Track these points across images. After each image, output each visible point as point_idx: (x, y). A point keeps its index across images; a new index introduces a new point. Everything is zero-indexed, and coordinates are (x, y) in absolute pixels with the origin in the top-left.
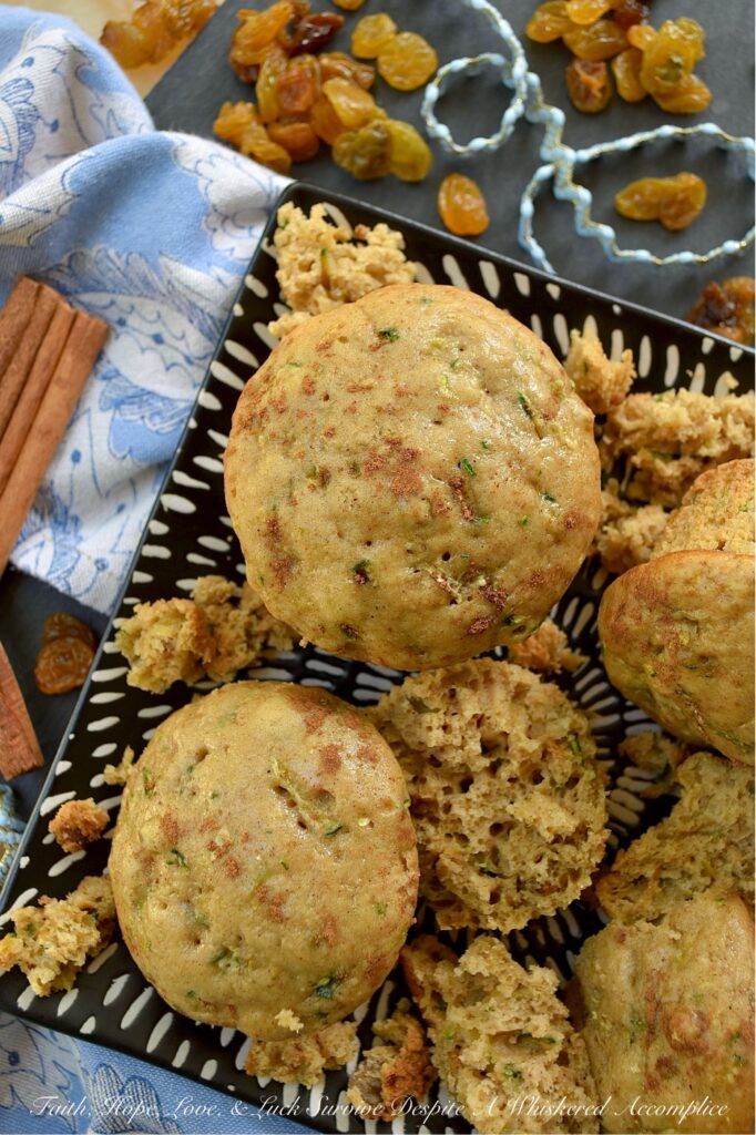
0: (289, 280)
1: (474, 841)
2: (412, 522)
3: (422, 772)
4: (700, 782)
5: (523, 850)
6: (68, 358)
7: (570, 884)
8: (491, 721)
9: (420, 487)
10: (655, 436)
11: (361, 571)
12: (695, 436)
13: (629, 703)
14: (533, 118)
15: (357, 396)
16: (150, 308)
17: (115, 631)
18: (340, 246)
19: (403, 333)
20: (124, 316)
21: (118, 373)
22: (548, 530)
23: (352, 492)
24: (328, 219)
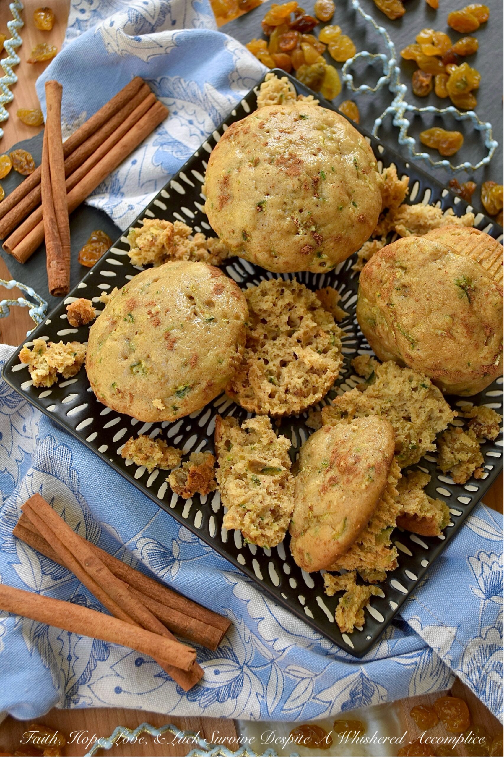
0: (262, 101)
1: (271, 364)
2: (290, 189)
4: (386, 374)
5: (294, 372)
6: (145, 118)
7: (311, 394)
9: (299, 175)
10: (410, 221)
11: (260, 205)
12: (428, 223)
14: (393, 89)
15: (283, 134)
16: (192, 107)
17: (128, 233)
20: (178, 110)
21: (166, 133)
22: (350, 218)
23: (268, 170)
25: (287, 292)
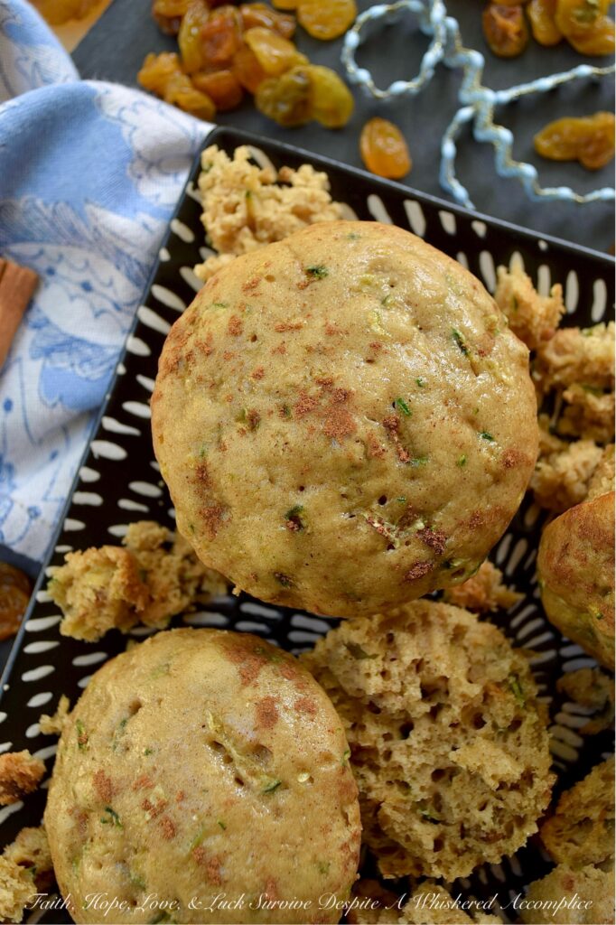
0: (214, 223)
1: (415, 789)
2: (346, 465)
3: (361, 719)
5: (467, 798)
7: (516, 832)
8: (431, 665)
9: (354, 428)
10: (586, 371)
11: (294, 517)
13: (565, 639)
14: (452, 62)
15: (286, 336)
16: (78, 256)
17: (47, 579)
18: (264, 188)
19: (331, 270)
21: (47, 322)
22: (487, 470)
23: (283, 436)
24: (252, 161)
25: (401, 637)
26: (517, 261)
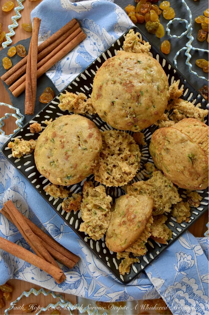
0: (125, 44)
1: (109, 166)
2: (127, 98)
3: (106, 148)
4: (156, 176)
5: (117, 172)
6: (75, 39)
7: (123, 182)
8: (123, 145)
9: (131, 92)
10: (180, 108)
11: (113, 103)
12: (188, 111)
13: (151, 157)
14: (188, 36)
15: (128, 70)
16: (96, 37)
17: (60, 95)
18: (138, 42)
19: (142, 63)
20: (90, 36)
21: (84, 47)
22: (151, 113)
23: (119, 87)
24: (139, 36)
25: (120, 137)
26: (179, 81)
